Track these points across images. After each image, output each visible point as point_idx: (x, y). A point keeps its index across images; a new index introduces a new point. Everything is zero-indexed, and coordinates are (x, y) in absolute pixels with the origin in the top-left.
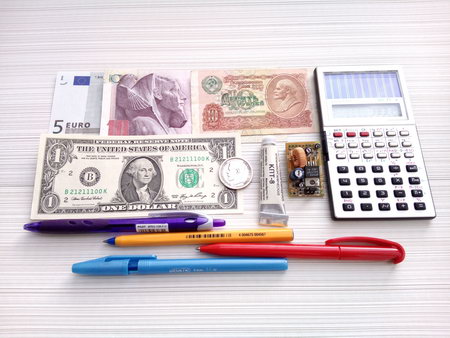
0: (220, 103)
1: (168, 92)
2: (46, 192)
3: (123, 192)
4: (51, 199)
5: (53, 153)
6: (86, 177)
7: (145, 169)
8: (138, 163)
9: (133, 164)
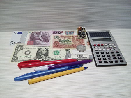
1: (45, 35)
3: (37, 56)
4: (15, 58)
5: (18, 48)
6: (26, 53)
7: (44, 51)
8: (42, 49)
9: (40, 50)
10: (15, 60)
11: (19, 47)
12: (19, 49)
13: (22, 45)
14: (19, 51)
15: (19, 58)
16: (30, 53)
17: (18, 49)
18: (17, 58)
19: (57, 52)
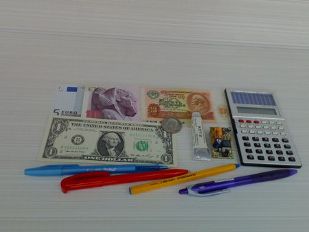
0: (158, 104)
1: (124, 98)
2: (49, 146)
3: (99, 150)
4: (52, 150)
5: (56, 125)
6: (75, 140)
7: (113, 139)
8: (109, 135)
9: (105, 135)
10: (51, 153)
11: (59, 125)
12: (58, 129)
13: (65, 120)
14: (59, 133)
15: (59, 151)
16: (82, 142)
17: (56, 128)
18: (55, 151)
19: (144, 145)
